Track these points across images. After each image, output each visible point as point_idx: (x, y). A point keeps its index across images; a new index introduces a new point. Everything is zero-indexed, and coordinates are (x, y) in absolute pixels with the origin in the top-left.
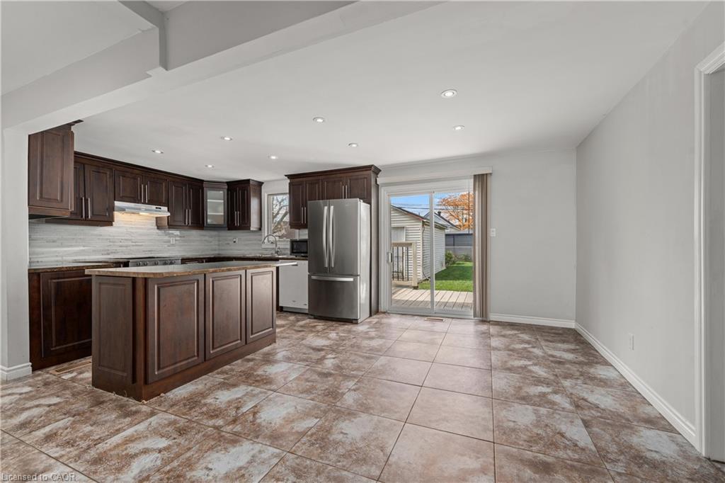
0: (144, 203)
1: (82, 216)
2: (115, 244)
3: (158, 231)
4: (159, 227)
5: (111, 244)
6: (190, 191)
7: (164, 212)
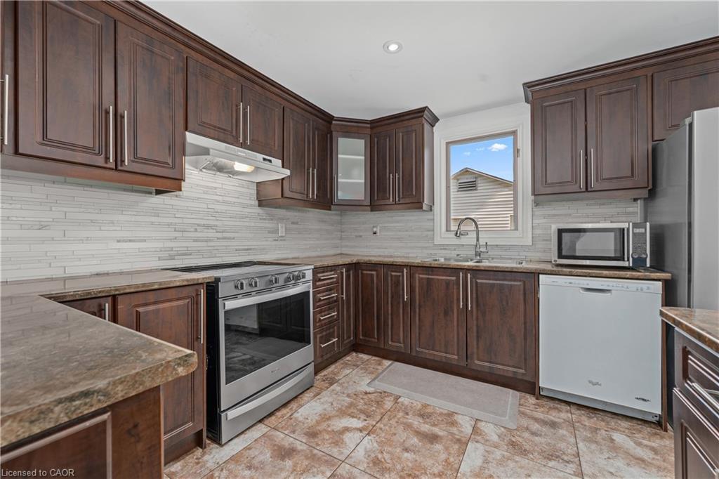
0: (243, 145)
1: (107, 158)
2: (186, 234)
3: (259, 210)
4: (262, 203)
5: (177, 234)
6: (314, 134)
7: (276, 170)
